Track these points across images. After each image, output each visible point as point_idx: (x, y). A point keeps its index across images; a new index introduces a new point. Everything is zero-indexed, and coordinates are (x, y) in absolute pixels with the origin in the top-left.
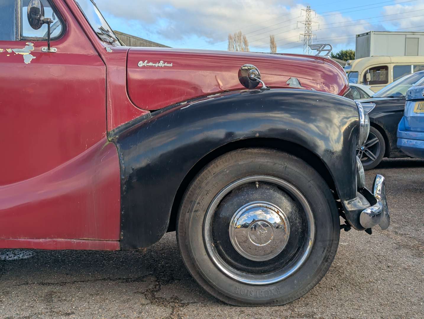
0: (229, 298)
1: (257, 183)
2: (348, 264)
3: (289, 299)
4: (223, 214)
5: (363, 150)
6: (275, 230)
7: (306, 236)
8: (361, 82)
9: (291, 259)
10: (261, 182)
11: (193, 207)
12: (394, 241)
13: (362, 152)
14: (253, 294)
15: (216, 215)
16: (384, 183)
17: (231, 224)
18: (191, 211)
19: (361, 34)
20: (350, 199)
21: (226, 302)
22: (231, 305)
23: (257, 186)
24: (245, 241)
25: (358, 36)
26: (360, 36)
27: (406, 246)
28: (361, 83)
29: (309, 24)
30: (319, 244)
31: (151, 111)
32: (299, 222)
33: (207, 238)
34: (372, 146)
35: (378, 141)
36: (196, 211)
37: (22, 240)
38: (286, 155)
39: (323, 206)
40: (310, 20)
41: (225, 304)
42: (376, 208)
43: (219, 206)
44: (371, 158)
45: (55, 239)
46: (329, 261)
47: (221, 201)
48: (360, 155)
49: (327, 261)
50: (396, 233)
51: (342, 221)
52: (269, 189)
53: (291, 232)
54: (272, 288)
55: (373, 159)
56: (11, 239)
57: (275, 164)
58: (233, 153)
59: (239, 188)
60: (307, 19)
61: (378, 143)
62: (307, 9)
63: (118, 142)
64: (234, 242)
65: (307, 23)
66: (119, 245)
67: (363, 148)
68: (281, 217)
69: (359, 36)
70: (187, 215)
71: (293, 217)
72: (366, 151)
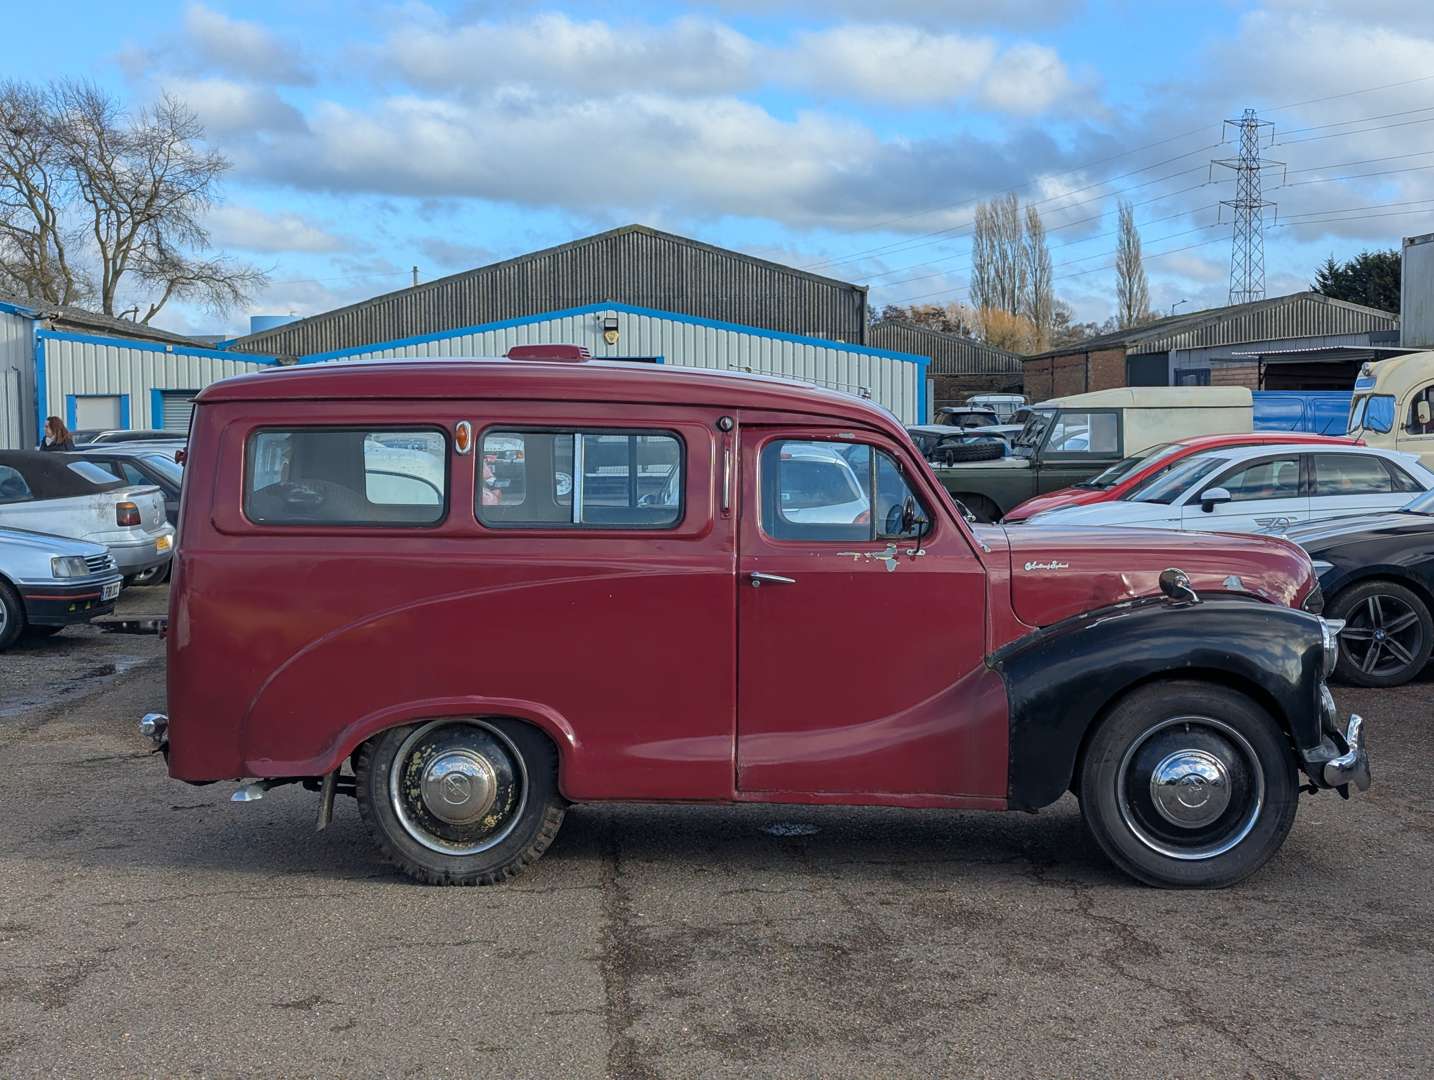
0: (1149, 876)
1: (1187, 725)
2: (1319, 848)
3: (1231, 879)
4: (1140, 767)
5: (1382, 639)
6: (1213, 788)
7: (1253, 795)
8: (1403, 424)
9: (1232, 828)
10: (1194, 725)
11: (1102, 756)
12: (1403, 821)
13: (1380, 644)
14: (1181, 874)
15: (1131, 768)
16: (1361, 727)
17: (1152, 780)
18: (1100, 762)
19: (1417, 237)
20: (1312, 746)
21: (1146, 882)
22: (1152, 887)
23: (1188, 729)
24: (1171, 801)
25: (1408, 243)
26: (1417, 242)
27: (1419, 828)
28: (1402, 428)
29: (1251, 169)
30: (1272, 807)
31: (1041, 628)
32: (1244, 778)
33: (1120, 797)
34: (1405, 630)
35: (1416, 619)
36: (1107, 761)
38: (1225, 689)
39: (1275, 757)
40: (1254, 154)
41: (1143, 885)
42: (1348, 760)
43: (1136, 755)
44: (1401, 658)
45: (921, 795)
46: (1285, 829)
47: (1138, 750)
48: (1374, 650)
49: (1282, 830)
50: (1411, 809)
51: (1304, 779)
52: (1204, 733)
53: (1233, 791)
54: (1210, 863)
55: (1405, 661)
57: (1212, 700)
58: (1156, 686)
59: (1162, 732)
60: (1245, 150)
61: (1416, 622)
62: (1246, 120)
63: (1004, 671)
64: (1159, 803)
65: (1244, 166)
66: (1006, 803)
67: (1382, 635)
68: (1219, 770)
69: (1412, 241)
70: (1095, 765)
71: (1236, 770)
72: (1389, 642)
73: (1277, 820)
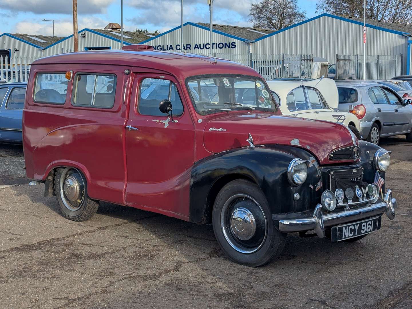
14: (239, 258)
23: (244, 199)
24: (234, 227)
31: (215, 154)
37: (160, 210)
52: (250, 202)
56: (157, 208)
59: (238, 200)
66: (189, 219)
73: (270, 243)
